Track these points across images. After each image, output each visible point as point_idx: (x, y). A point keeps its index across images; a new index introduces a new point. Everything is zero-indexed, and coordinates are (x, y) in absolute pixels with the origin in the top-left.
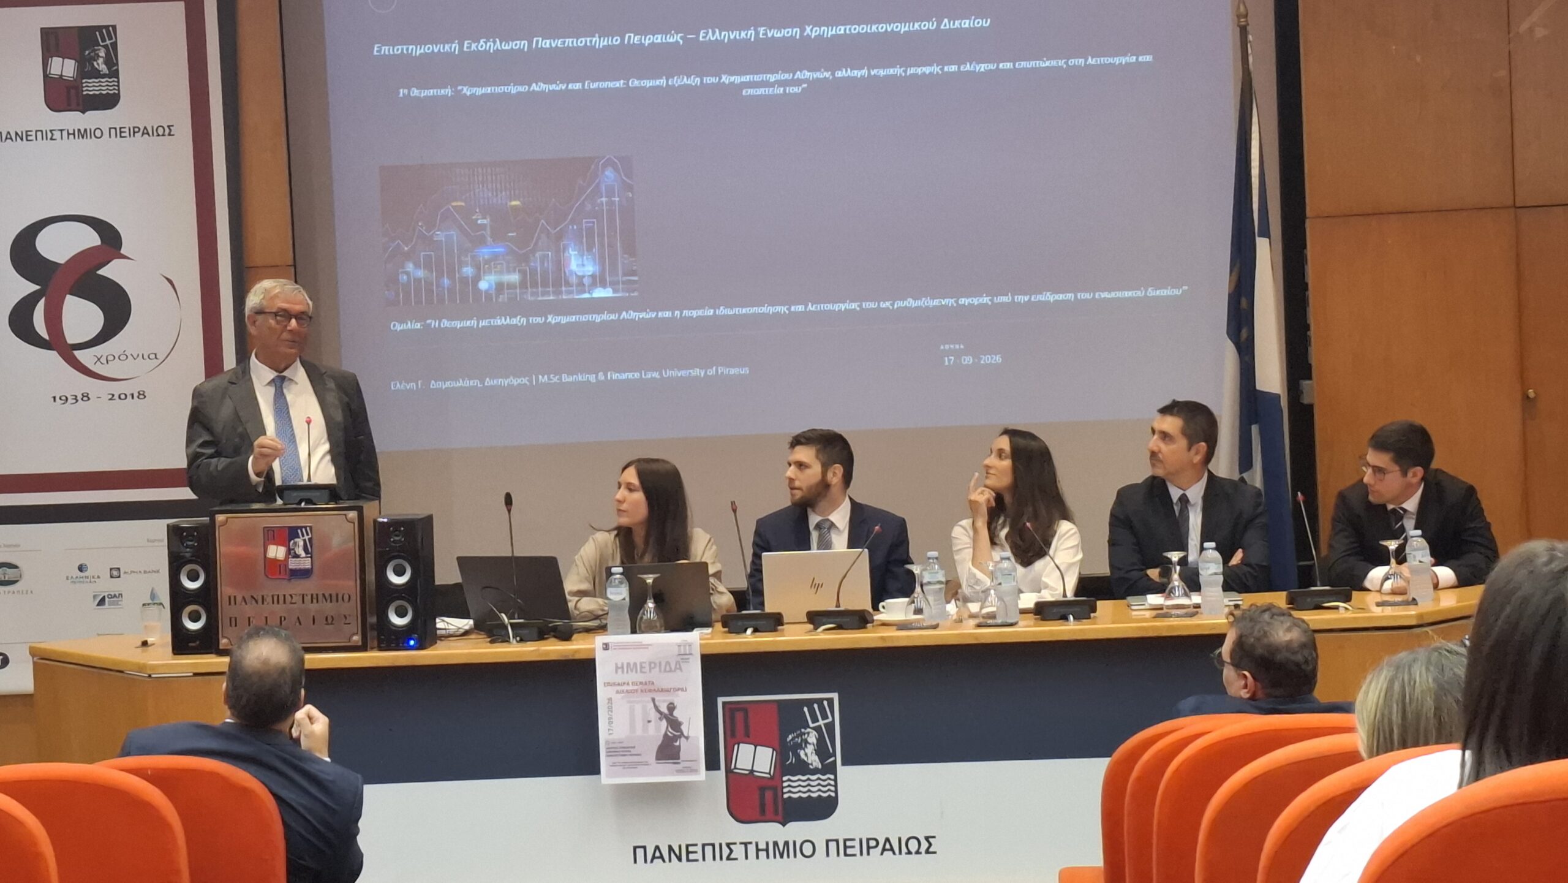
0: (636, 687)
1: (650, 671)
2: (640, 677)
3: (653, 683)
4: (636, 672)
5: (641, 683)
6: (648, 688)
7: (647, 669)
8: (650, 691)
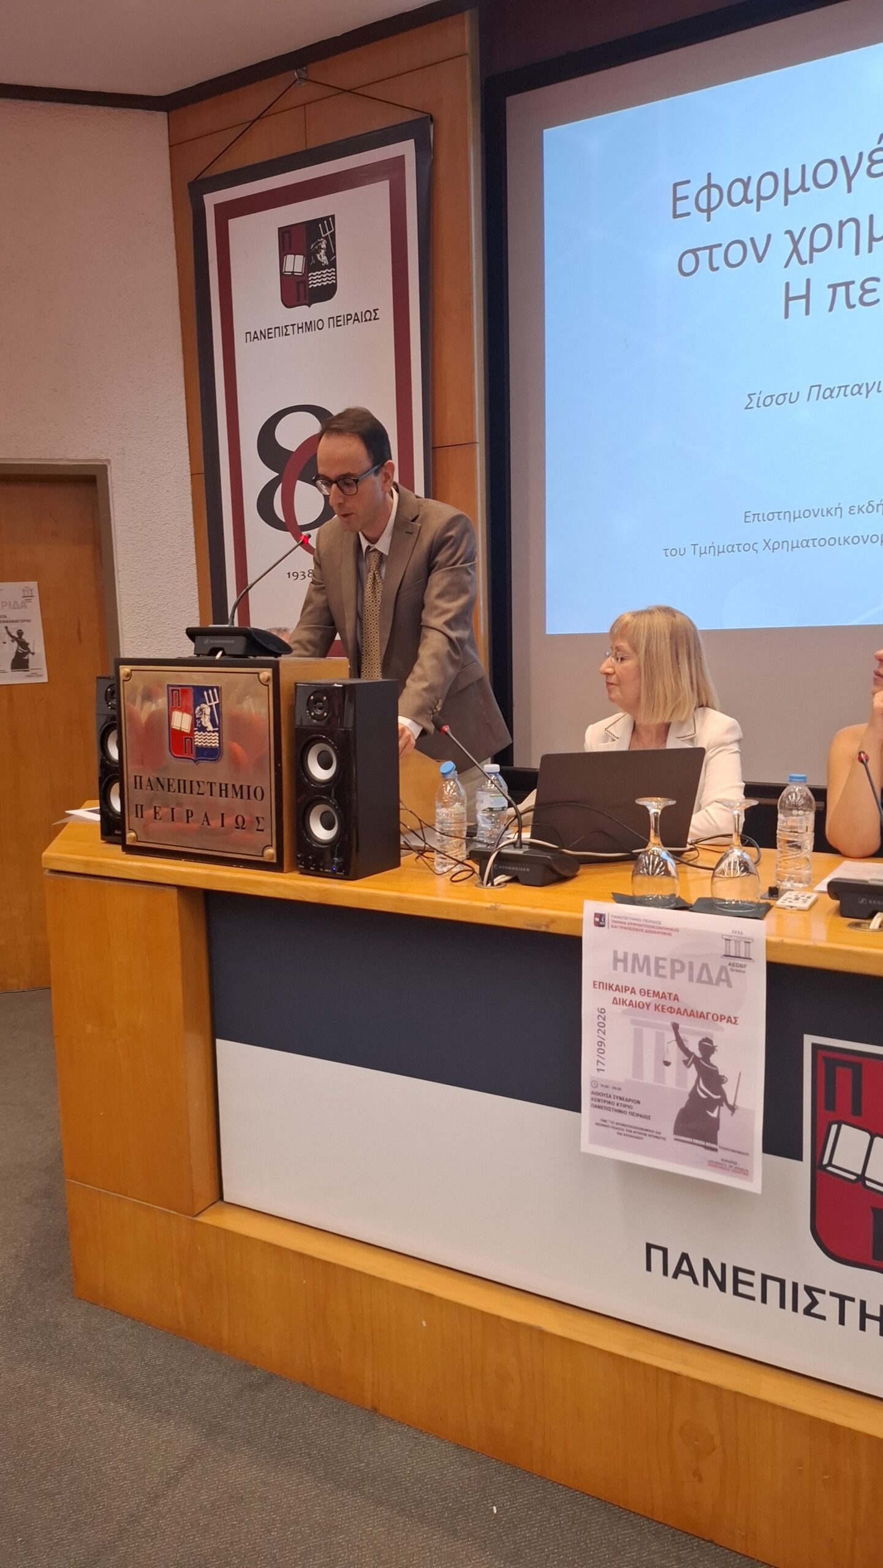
0: (646, 999)
1: (673, 977)
2: (654, 984)
3: (676, 998)
4: (649, 973)
5: (656, 994)
6: (668, 1005)
7: (667, 972)
8: (671, 1010)
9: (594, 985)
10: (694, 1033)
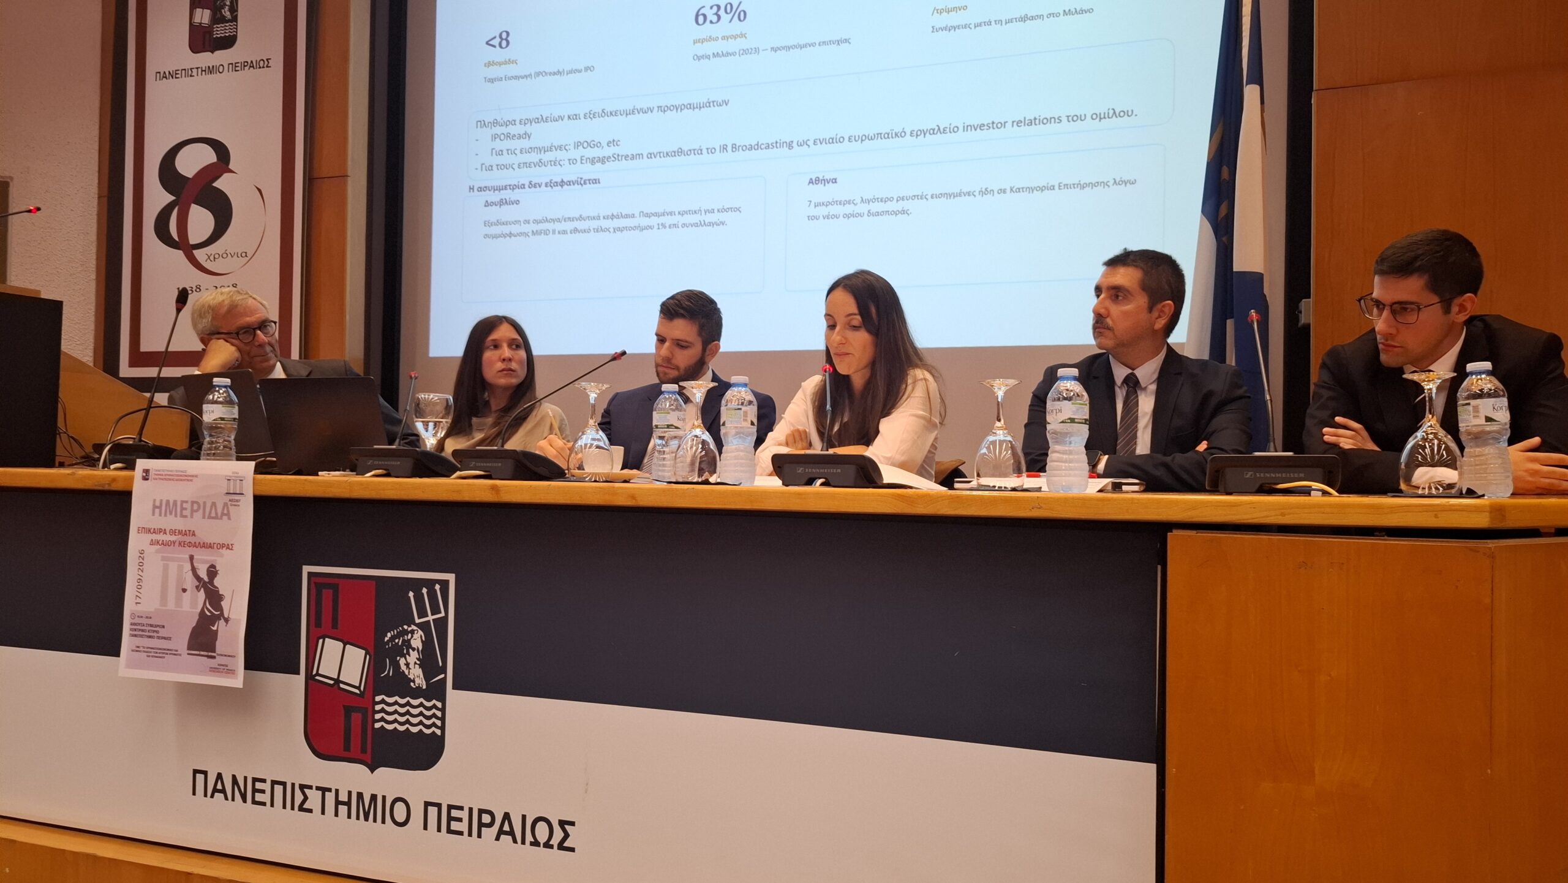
0: (173, 538)
1: (192, 517)
2: (178, 523)
3: (194, 535)
4: (176, 516)
5: (180, 532)
6: (187, 540)
7: (187, 513)
8: (190, 545)
9: (139, 530)
10: (204, 562)
